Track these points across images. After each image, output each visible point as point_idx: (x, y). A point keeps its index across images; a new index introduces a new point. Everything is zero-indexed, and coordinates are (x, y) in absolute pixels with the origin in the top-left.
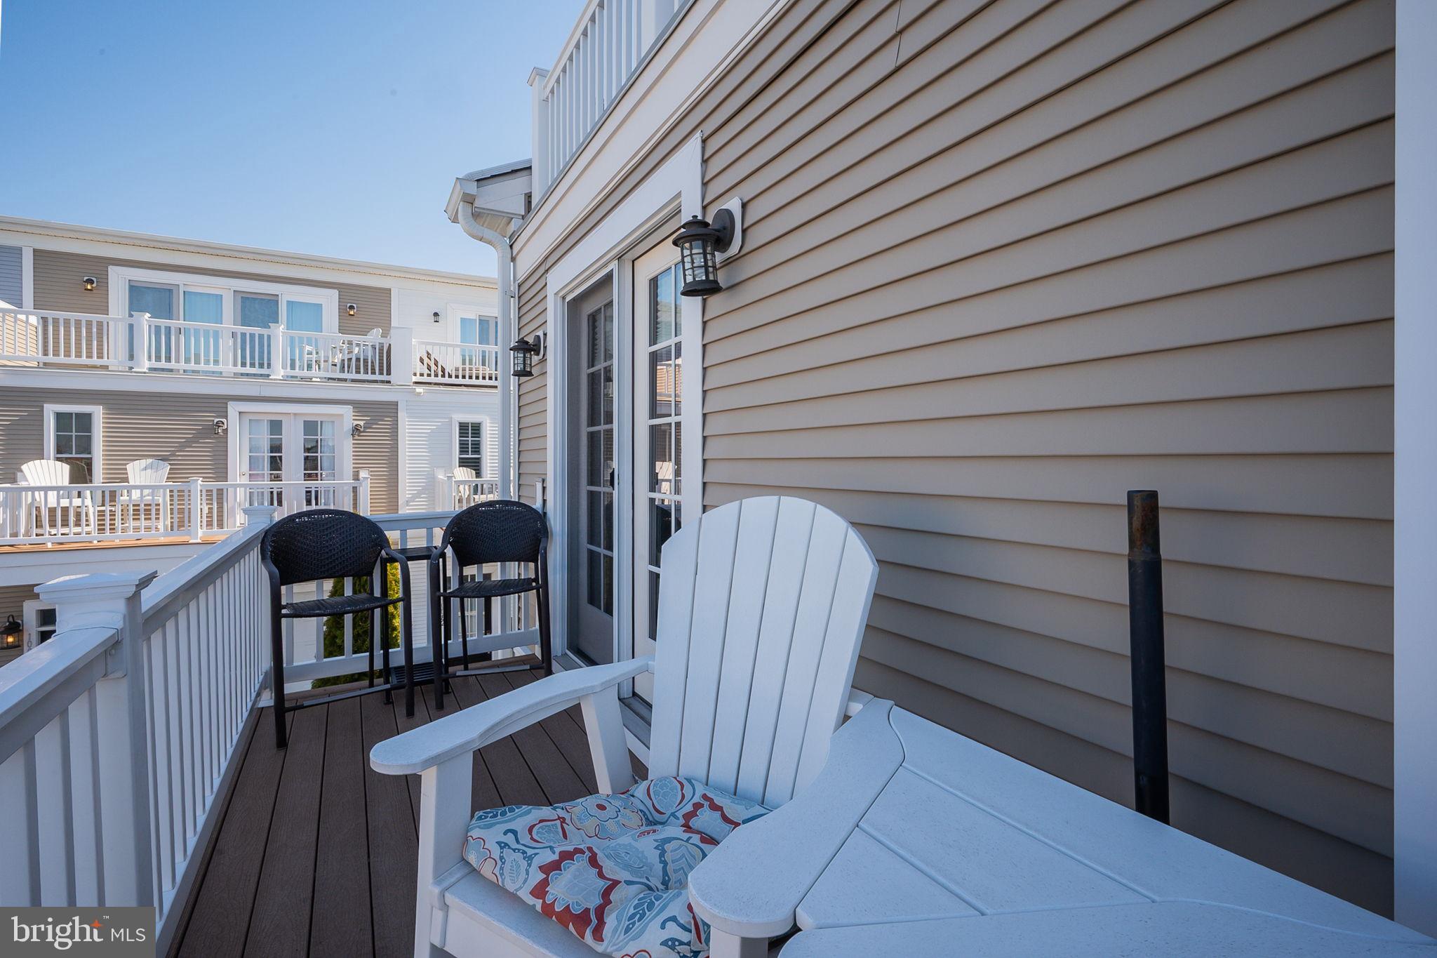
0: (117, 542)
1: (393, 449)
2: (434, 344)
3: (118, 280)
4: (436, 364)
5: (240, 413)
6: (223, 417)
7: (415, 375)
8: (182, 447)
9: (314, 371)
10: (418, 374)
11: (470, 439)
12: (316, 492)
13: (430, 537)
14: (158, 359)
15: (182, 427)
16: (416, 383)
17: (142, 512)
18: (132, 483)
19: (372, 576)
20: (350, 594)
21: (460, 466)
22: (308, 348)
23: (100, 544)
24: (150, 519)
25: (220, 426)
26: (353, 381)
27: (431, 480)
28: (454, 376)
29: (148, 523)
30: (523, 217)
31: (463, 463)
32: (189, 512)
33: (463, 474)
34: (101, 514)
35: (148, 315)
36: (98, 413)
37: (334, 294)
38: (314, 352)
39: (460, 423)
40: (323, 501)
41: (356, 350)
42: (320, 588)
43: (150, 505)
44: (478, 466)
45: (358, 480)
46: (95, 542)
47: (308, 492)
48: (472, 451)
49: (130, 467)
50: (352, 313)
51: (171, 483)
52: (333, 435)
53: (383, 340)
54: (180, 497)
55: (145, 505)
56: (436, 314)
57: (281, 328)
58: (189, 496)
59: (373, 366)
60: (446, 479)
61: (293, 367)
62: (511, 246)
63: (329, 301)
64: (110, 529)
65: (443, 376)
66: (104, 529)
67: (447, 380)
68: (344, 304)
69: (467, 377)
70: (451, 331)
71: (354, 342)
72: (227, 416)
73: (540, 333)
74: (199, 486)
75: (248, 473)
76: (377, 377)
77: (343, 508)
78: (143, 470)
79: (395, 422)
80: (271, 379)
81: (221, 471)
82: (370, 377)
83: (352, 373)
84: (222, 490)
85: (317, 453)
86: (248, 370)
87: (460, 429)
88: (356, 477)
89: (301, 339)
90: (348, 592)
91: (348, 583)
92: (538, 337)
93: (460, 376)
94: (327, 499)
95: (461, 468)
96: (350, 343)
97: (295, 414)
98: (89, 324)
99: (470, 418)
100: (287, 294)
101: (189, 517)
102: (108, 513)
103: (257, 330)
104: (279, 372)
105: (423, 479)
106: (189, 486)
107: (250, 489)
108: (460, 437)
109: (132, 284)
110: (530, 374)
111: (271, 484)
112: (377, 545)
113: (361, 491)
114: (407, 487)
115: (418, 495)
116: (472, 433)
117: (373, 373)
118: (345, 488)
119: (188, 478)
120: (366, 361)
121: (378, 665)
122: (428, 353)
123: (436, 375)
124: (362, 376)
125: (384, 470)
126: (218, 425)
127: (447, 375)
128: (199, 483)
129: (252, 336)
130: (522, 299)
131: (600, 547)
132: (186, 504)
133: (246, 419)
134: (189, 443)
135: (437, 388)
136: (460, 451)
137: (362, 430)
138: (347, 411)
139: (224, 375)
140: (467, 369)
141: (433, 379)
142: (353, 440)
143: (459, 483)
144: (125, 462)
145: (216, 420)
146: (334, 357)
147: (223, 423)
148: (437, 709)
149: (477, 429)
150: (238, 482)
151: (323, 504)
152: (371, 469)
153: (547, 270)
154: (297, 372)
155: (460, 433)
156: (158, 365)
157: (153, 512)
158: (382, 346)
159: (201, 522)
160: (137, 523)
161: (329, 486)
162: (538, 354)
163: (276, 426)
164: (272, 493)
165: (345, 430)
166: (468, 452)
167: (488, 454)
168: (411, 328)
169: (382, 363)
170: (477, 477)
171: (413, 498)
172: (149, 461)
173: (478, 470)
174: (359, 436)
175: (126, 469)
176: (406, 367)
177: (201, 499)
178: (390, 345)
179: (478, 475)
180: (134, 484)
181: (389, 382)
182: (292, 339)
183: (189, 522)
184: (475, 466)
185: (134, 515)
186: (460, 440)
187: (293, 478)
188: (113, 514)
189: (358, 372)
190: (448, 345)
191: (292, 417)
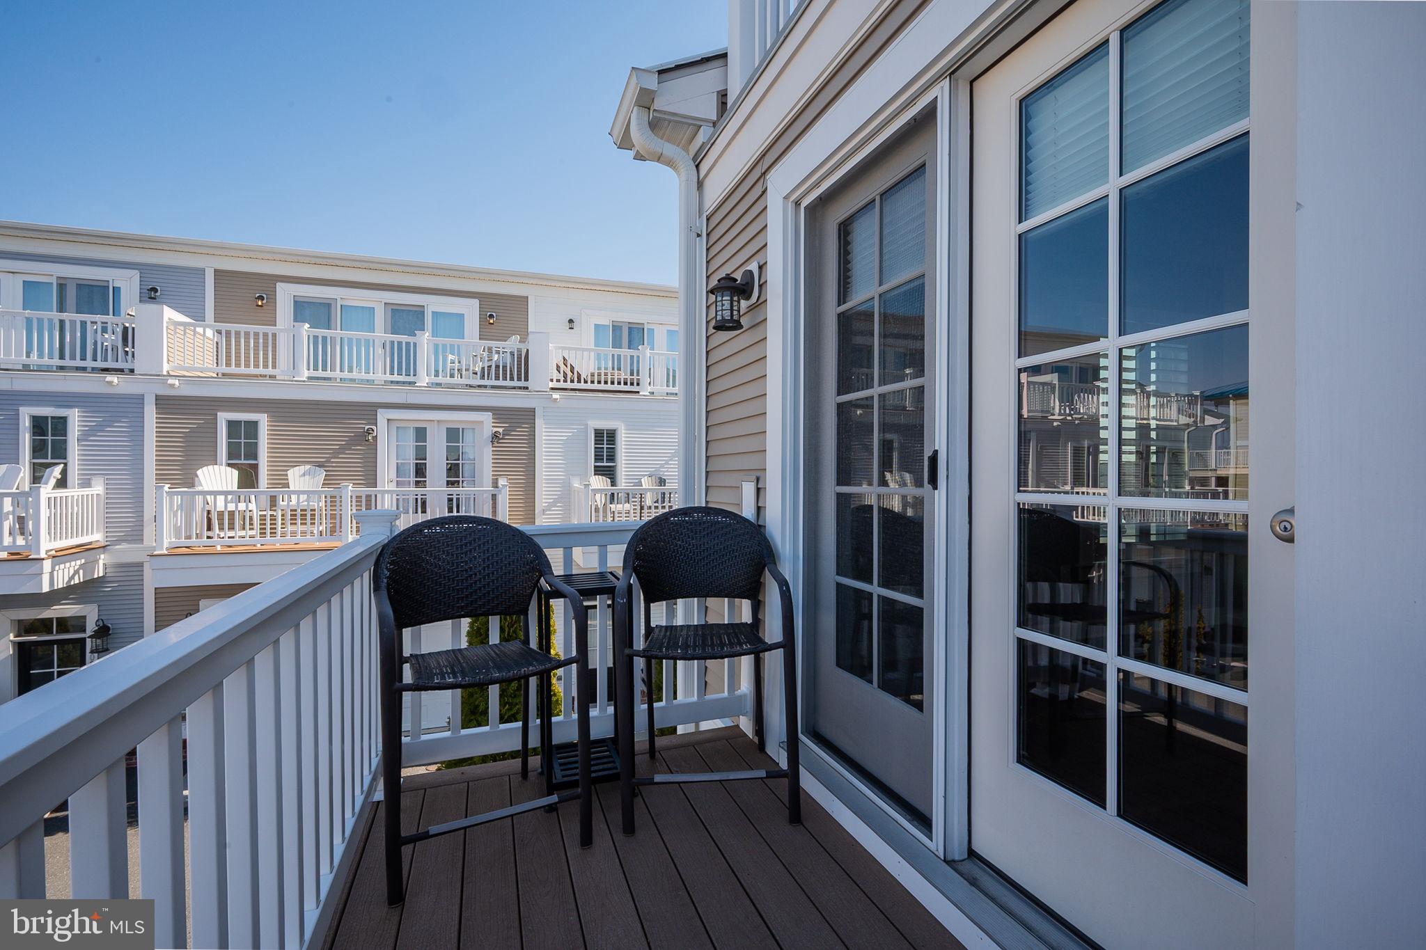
0: (278, 546)
1: (530, 457)
2: (570, 349)
3: (285, 295)
4: (572, 371)
5: (388, 420)
6: (372, 424)
7: (552, 380)
8: (336, 453)
9: (456, 378)
10: (555, 380)
11: (605, 446)
12: (458, 499)
13: (603, 558)
14: (316, 369)
15: (335, 434)
16: (552, 389)
17: (299, 517)
18: (292, 488)
19: (527, 615)
20: (497, 642)
21: (595, 474)
22: (450, 357)
23: (263, 547)
24: (306, 524)
25: (370, 433)
26: (493, 387)
27: (567, 488)
28: (589, 382)
29: (304, 528)
30: (714, 124)
31: (599, 471)
32: (341, 518)
33: (598, 482)
34: (263, 518)
35: (307, 325)
36: (263, 420)
37: (475, 303)
38: (457, 362)
39: (595, 430)
40: (464, 508)
41: (496, 357)
42: (456, 631)
43: (306, 510)
44: (613, 475)
45: (497, 487)
46: (259, 545)
47: (450, 500)
48: (607, 459)
49: (290, 473)
50: (491, 321)
51: (327, 489)
52: (474, 442)
53: (521, 346)
54: (333, 501)
55: (301, 510)
56: (571, 321)
57: (426, 335)
58: (341, 501)
59: (511, 374)
60: (583, 487)
61: (437, 375)
62: (697, 166)
63: (470, 310)
64: (271, 533)
65: (579, 381)
66: (265, 533)
67: (582, 386)
68: (484, 313)
69: (603, 382)
70: (585, 336)
71: (494, 349)
72: (376, 423)
73: (753, 267)
74: (349, 492)
75: (395, 479)
76: (516, 383)
77: (483, 514)
78: (301, 476)
79: (532, 429)
80: (417, 386)
81: (371, 479)
82: (508, 383)
83: (492, 379)
84: (371, 496)
85: (459, 460)
86: (396, 378)
87: (596, 437)
88: (495, 485)
89: (444, 346)
90: (494, 638)
91: (494, 623)
92: (751, 272)
93: (596, 382)
94: (468, 506)
95: (597, 476)
96: (490, 349)
97: (438, 421)
98: (256, 334)
99: (605, 425)
100: (433, 304)
101: (341, 522)
102: (268, 518)
103: (404, 338)
104: (424, 380)
105: (559, 487)
106: (341, 492)
107: (397, 495)
108: (595, 444)
109: (297, 299)
110: (737, 325)
111: (416, 491)
112: (533, 570)
113: (500, 498)
114: (543, 495)
115: (554, 504)
116: (607, 440)
117: (512, 379)
118: (485, 495)
119: (339, 484)
120: (505, 367)
121: (534, 741)
122: (564, 359)
123: (572, 381)
124: (501, 383)
125: (521, 478)
126: (369, 432)
127: (582, 381)
128: (349, 489)
129: (400, 343)
130: (711, 236)
131: (871, 583)
132: (338, 510)
133: (394, 426)
134: (342, 449)
135: (572, 393)
136: (595, 459)
137: (501, 437)
138: (487, 418)
139: (376, 383)
140: (603, 374)
141: (569, 385)
142: (493, 447)
143: (595, 491)
144: (286, 468)
145: (367, 427)
146: (474, 366)
147: (373, 430)
148: (624, 832)
149: (611, 436)
150: (386, 488)
151: (464, 512)
152: (509, 477)
153: (764, 173)
154: (440, 379)
155: (595, 440)
156: (316, 374)
157: (309, 517)
158: (519, 351)
159: (351, 527)
160: (294, 528)
161: (470, 493)
162: (748, 298)
163: (421, 434)
164: (417, 499)
165: (485, 437)
166: (603, 459)
167: (623, 462)
168: (549, 333)
169: (521, 368)
170: (612, 486)
171: (550, 506)
172: (308, 467)
173: (613, 478)
174: (498, 443)
175: (287, 475)
176: (544, 374)
177: (351, 505)
178: (528, 350)
179: (613, 484)
180: (294, 489)
181: (527, 388)
182: (436, 346)
183: (341, 527)
184: (610, 474)
185: (291, 519)
186: (595, 448)
187: (436, 486)
188: (273, 518)
189: (497, 378)
190: (583, 350)
191: (436, 422)
